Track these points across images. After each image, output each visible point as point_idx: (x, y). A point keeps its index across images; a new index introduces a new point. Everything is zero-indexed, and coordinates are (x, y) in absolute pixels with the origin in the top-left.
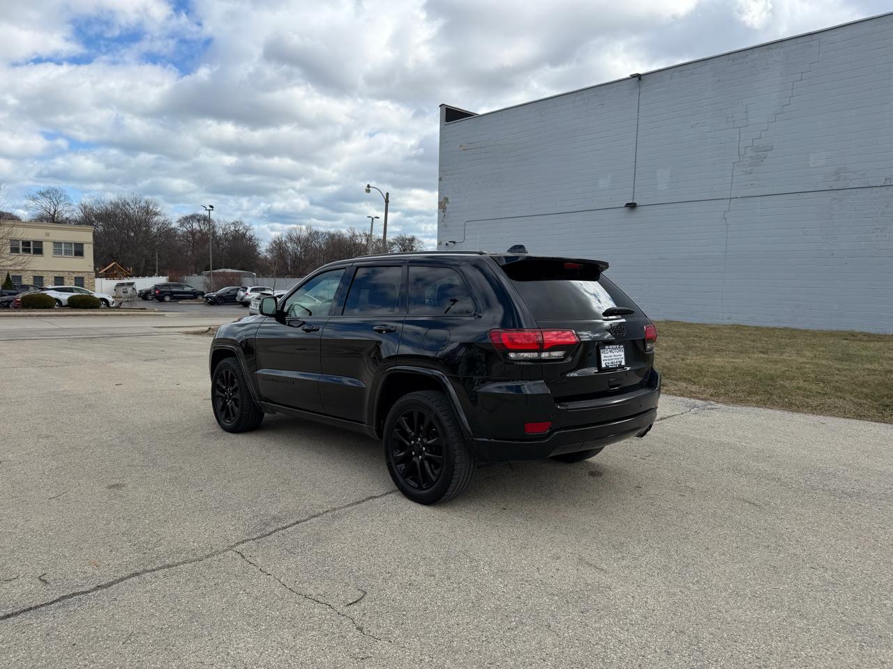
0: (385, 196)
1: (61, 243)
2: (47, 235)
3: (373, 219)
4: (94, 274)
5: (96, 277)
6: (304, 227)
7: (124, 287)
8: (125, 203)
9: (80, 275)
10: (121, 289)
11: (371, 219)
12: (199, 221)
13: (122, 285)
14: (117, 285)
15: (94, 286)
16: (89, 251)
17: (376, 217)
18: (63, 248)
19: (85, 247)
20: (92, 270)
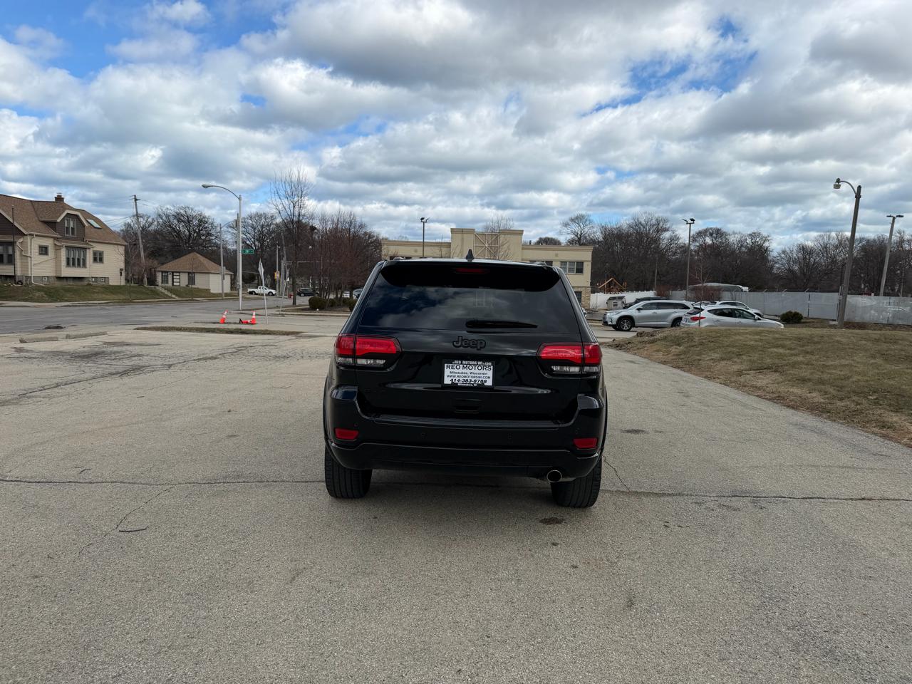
0: (856, 191)
1: (566, 262)
2: (557, 255)
3: (894, 218)
4: (590, 289)
5: (593, 292)
6: (833, 234)
7: (615, 301)
8: (638, 224)
9: (579, 290)
10: (612, 302)
11: (892, 218)
12: (711, 235)
13: (614, 298)
14: (609, 299)
15: (589, 299)
16: (587, 268)
17: (900, 216)
18: (568, 267)
19: (585, 264)
20: (589, 285)
